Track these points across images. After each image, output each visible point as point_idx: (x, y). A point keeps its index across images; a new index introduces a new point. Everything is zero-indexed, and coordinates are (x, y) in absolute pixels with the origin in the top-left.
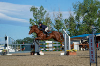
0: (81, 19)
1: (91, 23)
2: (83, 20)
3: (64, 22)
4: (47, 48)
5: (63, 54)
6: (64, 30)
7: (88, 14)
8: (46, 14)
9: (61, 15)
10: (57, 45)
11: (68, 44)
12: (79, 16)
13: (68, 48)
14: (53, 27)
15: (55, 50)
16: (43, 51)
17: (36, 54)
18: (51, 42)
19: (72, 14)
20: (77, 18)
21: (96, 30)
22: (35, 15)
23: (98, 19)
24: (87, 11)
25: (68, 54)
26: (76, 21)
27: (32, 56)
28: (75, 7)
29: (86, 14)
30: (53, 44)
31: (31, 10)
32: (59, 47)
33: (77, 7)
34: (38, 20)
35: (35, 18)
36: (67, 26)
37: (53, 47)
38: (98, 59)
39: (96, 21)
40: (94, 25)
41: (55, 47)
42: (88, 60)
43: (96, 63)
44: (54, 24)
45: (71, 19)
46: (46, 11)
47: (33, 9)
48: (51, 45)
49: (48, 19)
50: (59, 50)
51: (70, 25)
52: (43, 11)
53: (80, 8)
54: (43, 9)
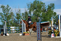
0: (32, 13)
1: (38, 16)
2: (33, 14)
3: (22, 15)
4: (11, 31)
5: (21, 35)
6: (22, 20)
7: (36, 10)
8: (11, 10)
9: (20, 10)
10: (18, 29)
11: (24, 28)
12: (31, 11)
13: (24, 31)
14: (15, 18)
15: (16, 33)
16: (8, 33)
17: (4, 35)
18: (14, 27)
19: (27, 10)
20: (30, 12)
21: (41, 20)
22: (4, 11)
23: (42, 13)
24: (36, 8)
25: (24, 34)
26: (29, 14)
27: (2, 36)
28: (28, 5)
29: (35, 10)
30: (15, 28)
31: (1, 7)
32: (19, 30)
33: (30, 6)
34: (6, 13)
35: (4, 12)
36: (23, 17)
37: (15, 30)
38: (42, 38)
39: (41, 14)
40: (39, 17)
41: (16, 30)
42: (36, 38)
43: (41, 40)
44: (16, 16)
45: (26, 13)
46: (10, 8)
47: (3, 7)
48: (14, 29)
49: (12, 13)
50: (19, 33)
51: (26, 17)
52: (9, 8)
53: (31, 6)
54: (9, 7)
